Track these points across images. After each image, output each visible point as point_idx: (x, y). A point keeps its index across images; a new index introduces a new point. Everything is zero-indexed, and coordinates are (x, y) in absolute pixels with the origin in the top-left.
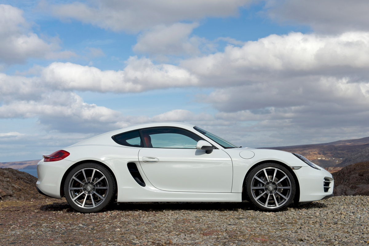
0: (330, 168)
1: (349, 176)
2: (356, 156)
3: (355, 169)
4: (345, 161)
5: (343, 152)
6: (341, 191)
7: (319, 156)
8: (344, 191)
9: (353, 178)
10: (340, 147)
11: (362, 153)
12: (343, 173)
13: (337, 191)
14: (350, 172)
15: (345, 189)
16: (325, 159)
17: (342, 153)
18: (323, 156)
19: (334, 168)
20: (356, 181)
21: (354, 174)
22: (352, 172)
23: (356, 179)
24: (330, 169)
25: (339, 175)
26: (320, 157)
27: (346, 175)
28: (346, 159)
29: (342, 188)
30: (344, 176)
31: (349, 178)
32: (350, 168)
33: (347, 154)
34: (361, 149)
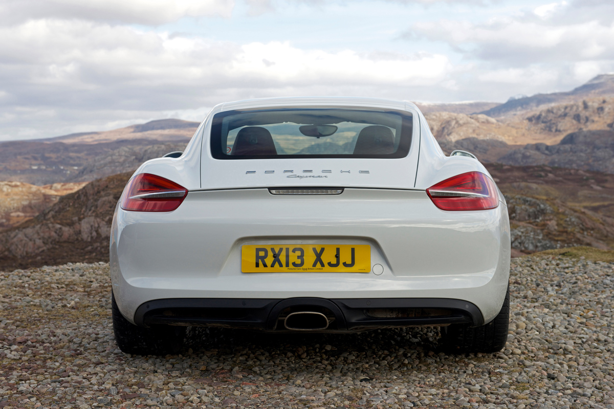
0: (55, 185)
1: (96, 200)
2: (102, 162)
3: (107, 187)
4: (83, 172)
5: (79, 155)
6: (90, 228)
7: (34, 162)
8: (95, 228)
9: (104, 204)
10: (74, 145)
11: (114, 157)
12: (86, 195)
13: (82, 230)
14: (99, 192)
15: (96, 225)
16: (47, 167)
17: (78, 157)
18: (42, 162)
19: (63, 186)
20: (109, 209)
21: (106, 195)
22: (102, 193)
23: (109, 205)
24: (56, 187)
25: (79, 197)
26: (35, 165)
27: (91, 198)
28: (85, 169)
29: (92, 223)
30: (88, 200)
31: (96, 203)
32: (99, 186)
33: (87, 159)
34: (112, 149)
